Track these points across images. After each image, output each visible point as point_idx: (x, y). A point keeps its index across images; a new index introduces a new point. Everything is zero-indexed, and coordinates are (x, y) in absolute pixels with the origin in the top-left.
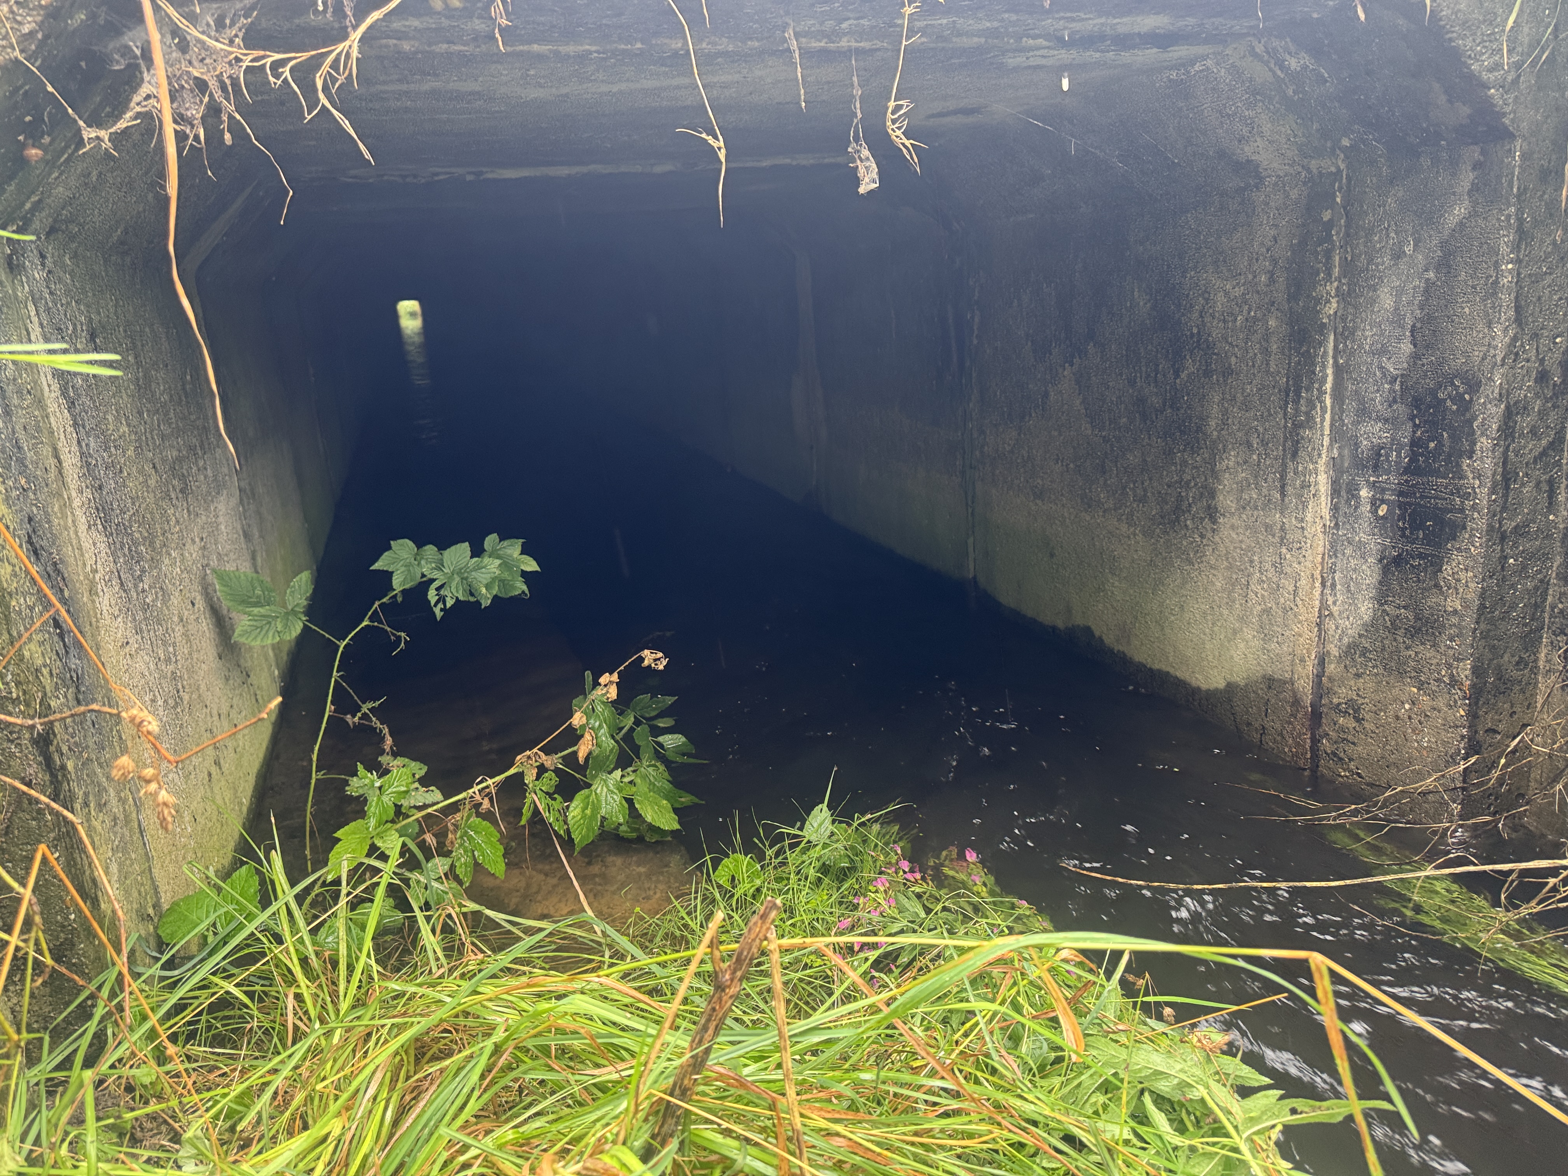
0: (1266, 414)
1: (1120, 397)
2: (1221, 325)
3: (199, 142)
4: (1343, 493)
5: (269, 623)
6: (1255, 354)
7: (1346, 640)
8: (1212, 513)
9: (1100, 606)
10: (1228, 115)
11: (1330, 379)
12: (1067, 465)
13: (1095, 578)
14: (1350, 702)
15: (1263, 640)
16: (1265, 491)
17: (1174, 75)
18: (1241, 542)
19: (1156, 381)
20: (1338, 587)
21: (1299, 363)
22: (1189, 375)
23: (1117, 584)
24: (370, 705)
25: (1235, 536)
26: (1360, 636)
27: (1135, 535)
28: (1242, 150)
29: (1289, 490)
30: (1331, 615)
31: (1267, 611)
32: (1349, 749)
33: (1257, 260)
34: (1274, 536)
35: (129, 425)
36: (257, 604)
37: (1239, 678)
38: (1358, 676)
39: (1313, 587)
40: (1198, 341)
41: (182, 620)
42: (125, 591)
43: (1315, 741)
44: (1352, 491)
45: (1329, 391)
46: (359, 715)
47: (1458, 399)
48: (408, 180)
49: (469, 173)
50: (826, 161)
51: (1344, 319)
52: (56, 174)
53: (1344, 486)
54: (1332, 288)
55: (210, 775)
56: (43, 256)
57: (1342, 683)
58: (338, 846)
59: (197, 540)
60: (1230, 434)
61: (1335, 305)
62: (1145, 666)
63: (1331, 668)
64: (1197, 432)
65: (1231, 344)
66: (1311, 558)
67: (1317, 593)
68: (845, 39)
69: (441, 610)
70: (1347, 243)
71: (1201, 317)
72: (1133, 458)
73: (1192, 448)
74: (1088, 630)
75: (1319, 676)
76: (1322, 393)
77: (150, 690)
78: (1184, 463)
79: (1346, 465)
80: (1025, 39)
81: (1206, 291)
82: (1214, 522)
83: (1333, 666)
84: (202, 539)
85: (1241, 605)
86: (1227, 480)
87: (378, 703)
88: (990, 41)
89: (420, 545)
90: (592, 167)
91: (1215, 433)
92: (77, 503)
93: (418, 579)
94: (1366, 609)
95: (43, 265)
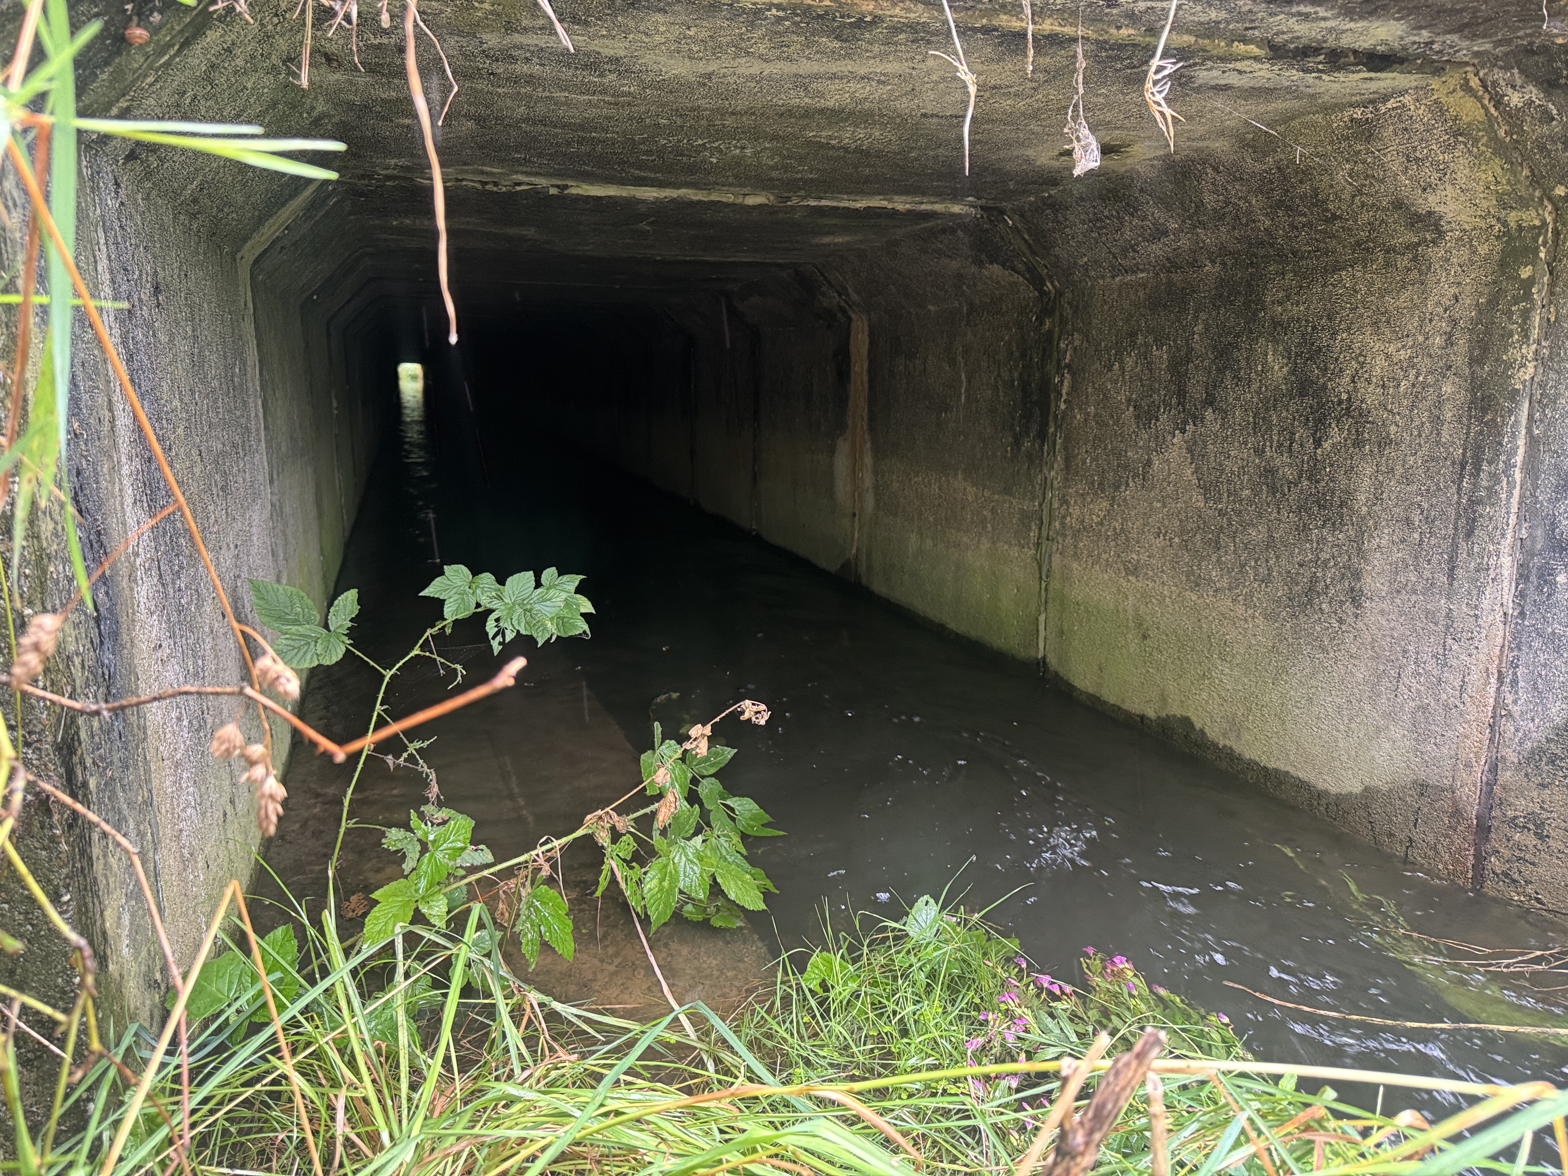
0: (1434, 488)
1: (1243, 468)
2: (1379, 390)
3: (349, 22)
4: (1533, 578)
5: (308, 644)
6: (1423, 424)
7: (1528, 745)
8: (1355, 597)
9: (1204, 695)
10: (1417, 159)
11: (1521, 451)
12: (1171, 539)
13: (1200, 663)
14: (1531, 816)
15: (1416, 740)
16: (1427, 574)
17: (1358, 114)
18: (1392, 629)
19: (1290, 451)
20: (1521, 684)
21: (1481, 433)
22: (1333, 445)
23: (1227, 671)
24: (418, 745)
25: (1385, 623)
26: (1549, 741)
27: (1253, 618)
28: (1426, 199)
29: (1460, 573)
30: (1510, 715)
31: (1424, 708)
32: (1527, 870)
33: (1431, 321)
34: (1436, 624)
35: (181, 400)
36: (296, 622)
37: (1381, 782)
38: (1543, 786)
39: (1487, 683)
40: (1347, 409)
41: (212, 632)
42: (163, 585)
43: (1480, 859)
44: (1546, 576)
45: (1519, 464)
46: (405, 755)
48: (487, 187)
49: (552, 186)
50: (923, 207)
51: (1542, 386)
52: (150, 79)
53: (1534, 571)
54: (1529, 351)
55: (225, 815)
56: (117, 184)
57: (1520, 793)
58: (375, 909)
59: (232, 546)
60: (1384, 510)
61: (1531, 370)
62: (1258, 764)
63: (1506, 776)
64: (1341, 506)
65: (1391, 411)
66: (1485, 650)
67: (1492, 691)
68: (1048, 21)
69: (500, 643)
70: (1551, 303)
71: (1353, 381)
72: (1257, 534)
73: (1334, 524)
74: (1186, 722)
75: (1490, 785)
76: (1509, 465)
77: (178, 707)
78: (1322, 540)
79: (1539, 547)
80: (1236, 43)
81: (1360, 355)
82: (1359, 606)
83: (1509, 773)
84: (236, 546)
85: (1389, 699)
86: (1377, 560)
87: (427, 743)
88: (1200, 41)
89: (475, 573)
90: (682, 192)
91: (1365, 509)
92: (125, 471)
93: (472, 610)
95: (117, 193)
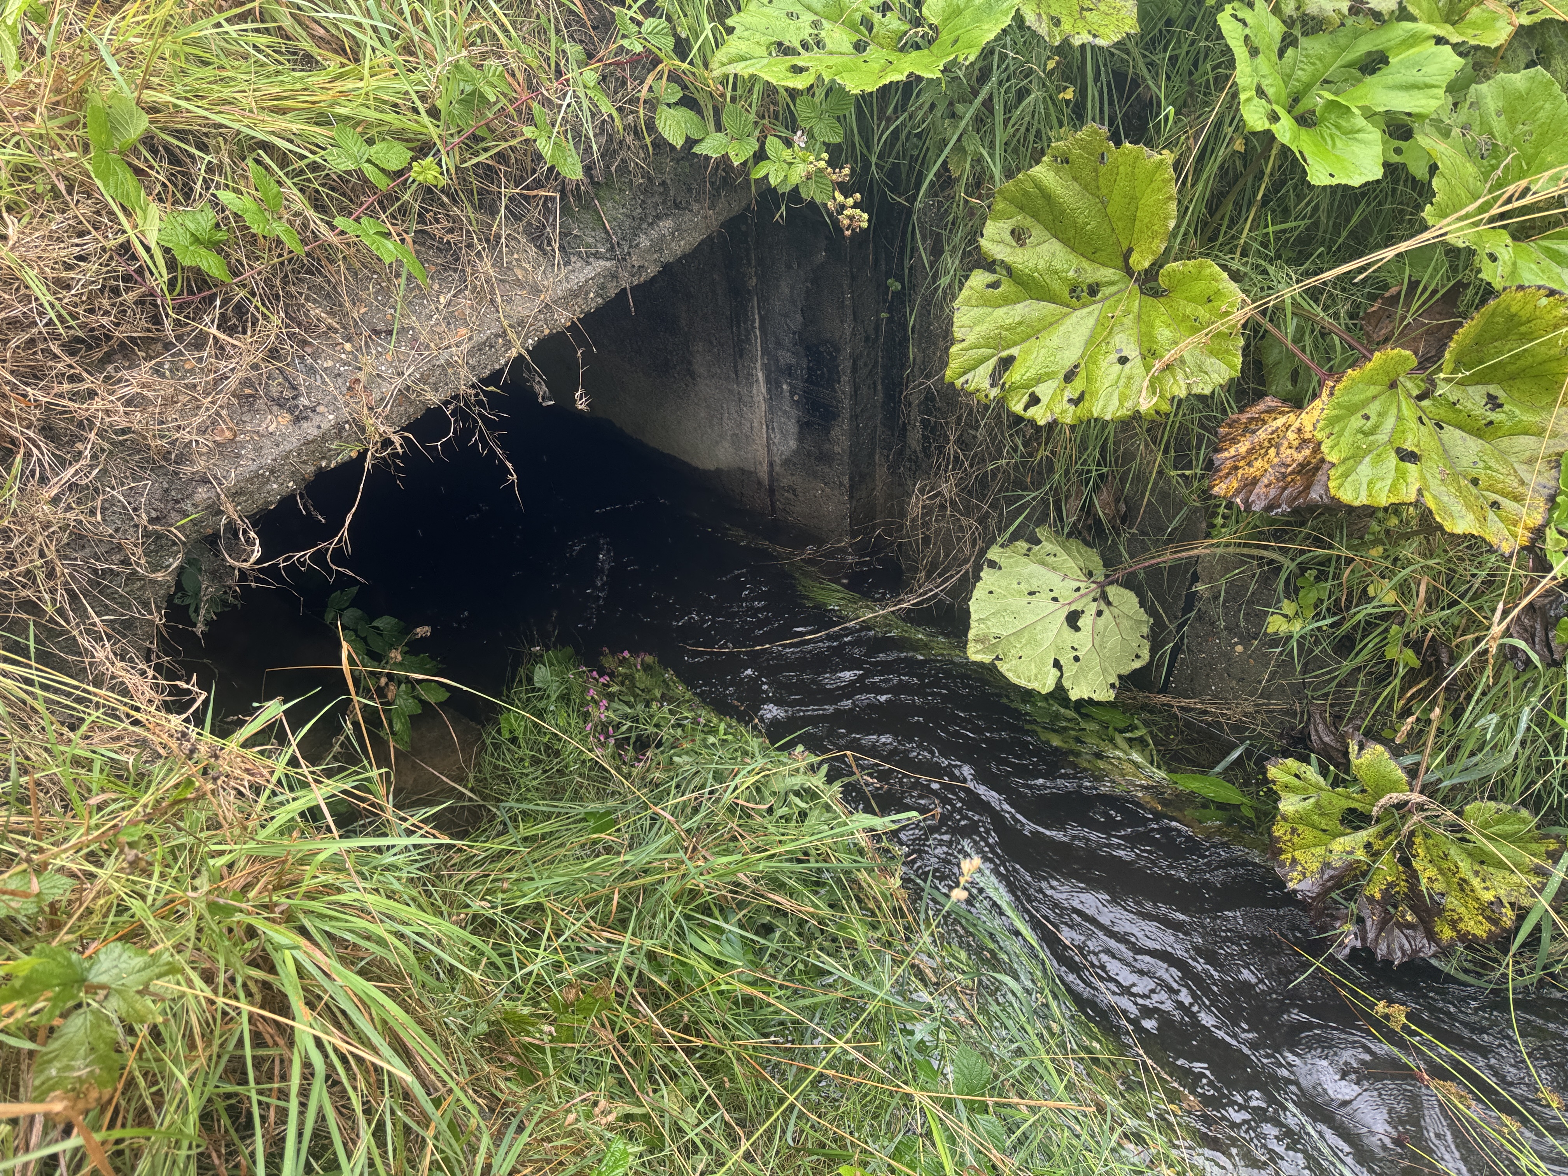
0: (719, 328)
4: (773, 384)
7: (783, 457)
8: (692, 374)
11: (757, 321)
14: (790, 486)
15: (735, 449)
16: (725, 371)
18: (713, 394)
20: (776, 430)
21: (737, 306)
23: (628, 398)
25: (709, 390)
26: (791, 456)
27: (636, 372)
29: (740, 374)
30: (774, 443)
31: (736, 435)
32: (792, 508)
34: (734, 396)
37: (723, 466)
38: (792, 474)
39: (762, 428)
43: (773, 503)
44: (778, 385)
45: (757, 327)
47: (830, 353)
51: (761, 291)
53: (773, 380)
54: (752, 271)
57: (784, 477)
60: (696, 332)
61: (755, 281)
66: (758, 413)
67: (764, 431)
73: (672, 333)
75: (771, 472)
76: (753, 327)
79: (773, 369)
82: (694, 379)
83: (778, 468)
85: (719, 429)
86: (698, 358)
91: (686, 328)
94: (793, 444)
